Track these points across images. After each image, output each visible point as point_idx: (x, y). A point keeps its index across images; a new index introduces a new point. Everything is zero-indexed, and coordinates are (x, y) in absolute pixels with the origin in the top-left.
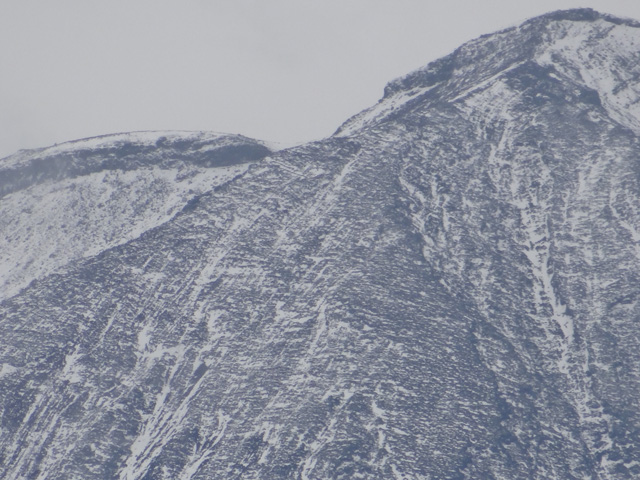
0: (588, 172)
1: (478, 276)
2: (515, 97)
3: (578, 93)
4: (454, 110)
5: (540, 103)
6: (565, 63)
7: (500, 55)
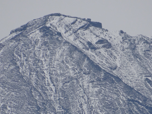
0: (59, 52)
1: (33, 77)
2: (41, 34)
3: (56, 33)
4: (27, 37)
5: (47, 35)
6: (53, 26)
7: (38, 24)
